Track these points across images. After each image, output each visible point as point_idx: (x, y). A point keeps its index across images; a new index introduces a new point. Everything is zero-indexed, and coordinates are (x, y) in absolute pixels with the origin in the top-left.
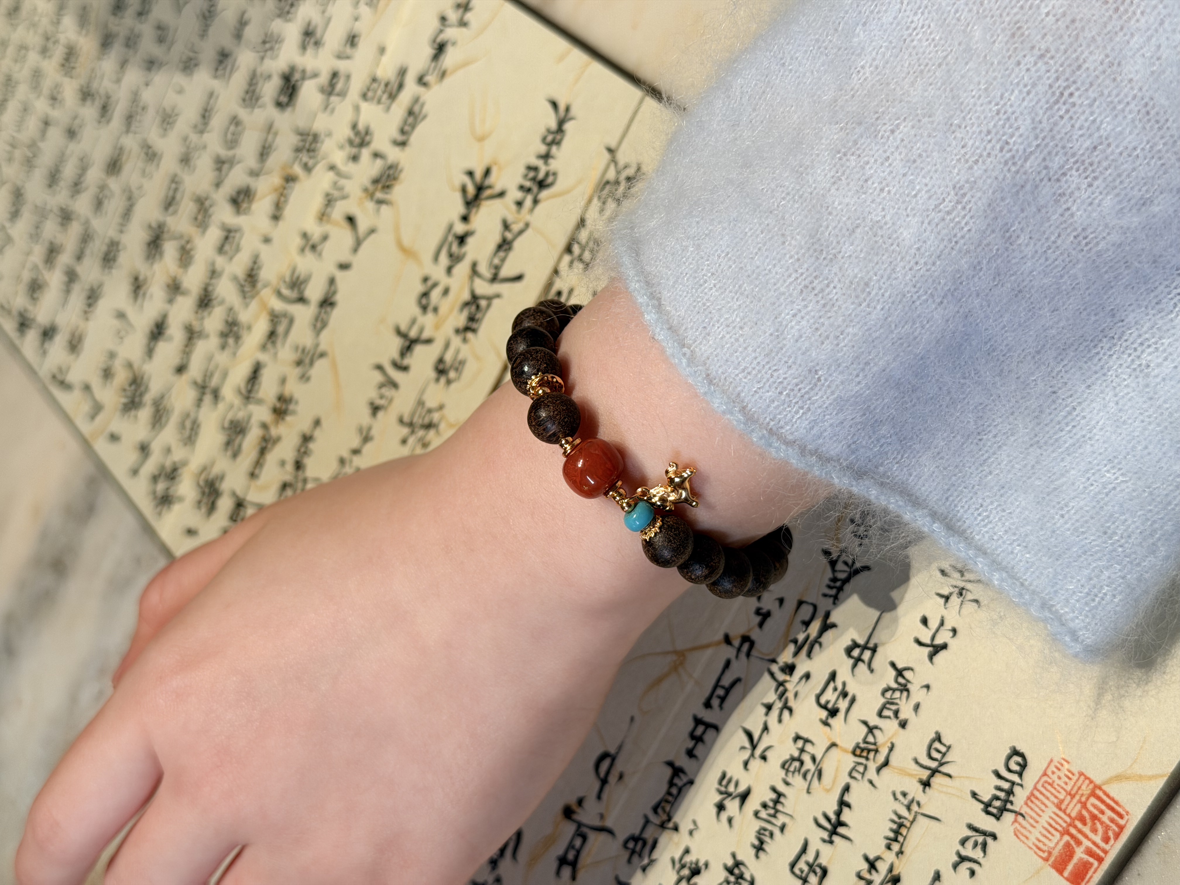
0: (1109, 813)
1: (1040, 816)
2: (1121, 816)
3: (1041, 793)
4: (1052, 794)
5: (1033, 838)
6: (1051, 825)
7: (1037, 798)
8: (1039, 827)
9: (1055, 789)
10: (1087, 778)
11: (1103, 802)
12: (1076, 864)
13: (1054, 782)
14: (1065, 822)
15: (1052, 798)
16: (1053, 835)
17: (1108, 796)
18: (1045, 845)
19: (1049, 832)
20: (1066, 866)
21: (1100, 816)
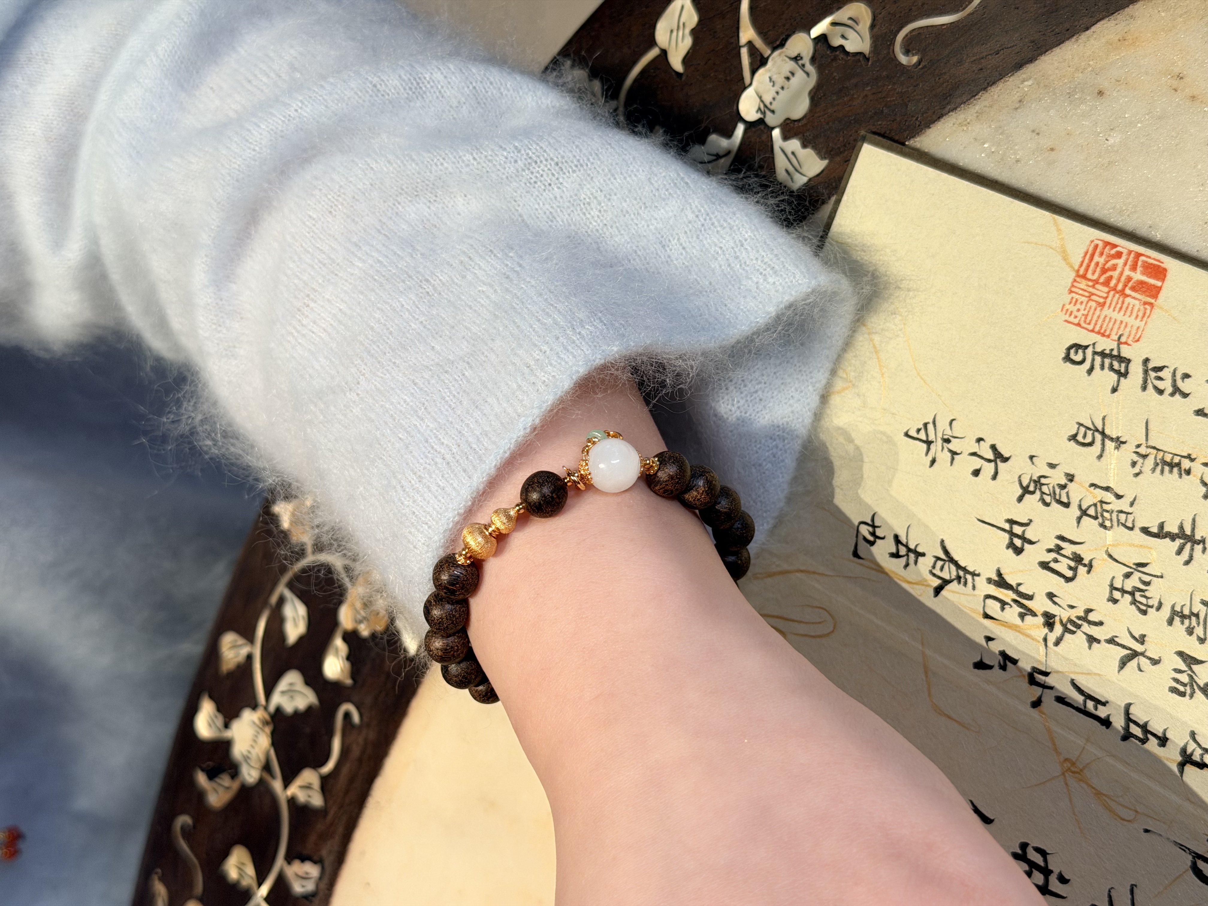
0: (1096, 258)
1: (1116, 320)
2: (1096, 246)
3: (1096, 324)
4: (1094, 314)
5: (1137, 323)
6: (1121, 308)
7: (1101, 327)
8: (1126, 319)
9: (1089, 311)
10: (1073, 286)
11: (1088, 266)
12: (1147, 276)
13: (1083, 315)
14: (1114, 296)
15: (1098, 313)
16: (1129, 304)
17: (1083, 262)
18: (1139, 310)
19: (1127, 308)
20: (1151, 285)
21: (1100, 265)
